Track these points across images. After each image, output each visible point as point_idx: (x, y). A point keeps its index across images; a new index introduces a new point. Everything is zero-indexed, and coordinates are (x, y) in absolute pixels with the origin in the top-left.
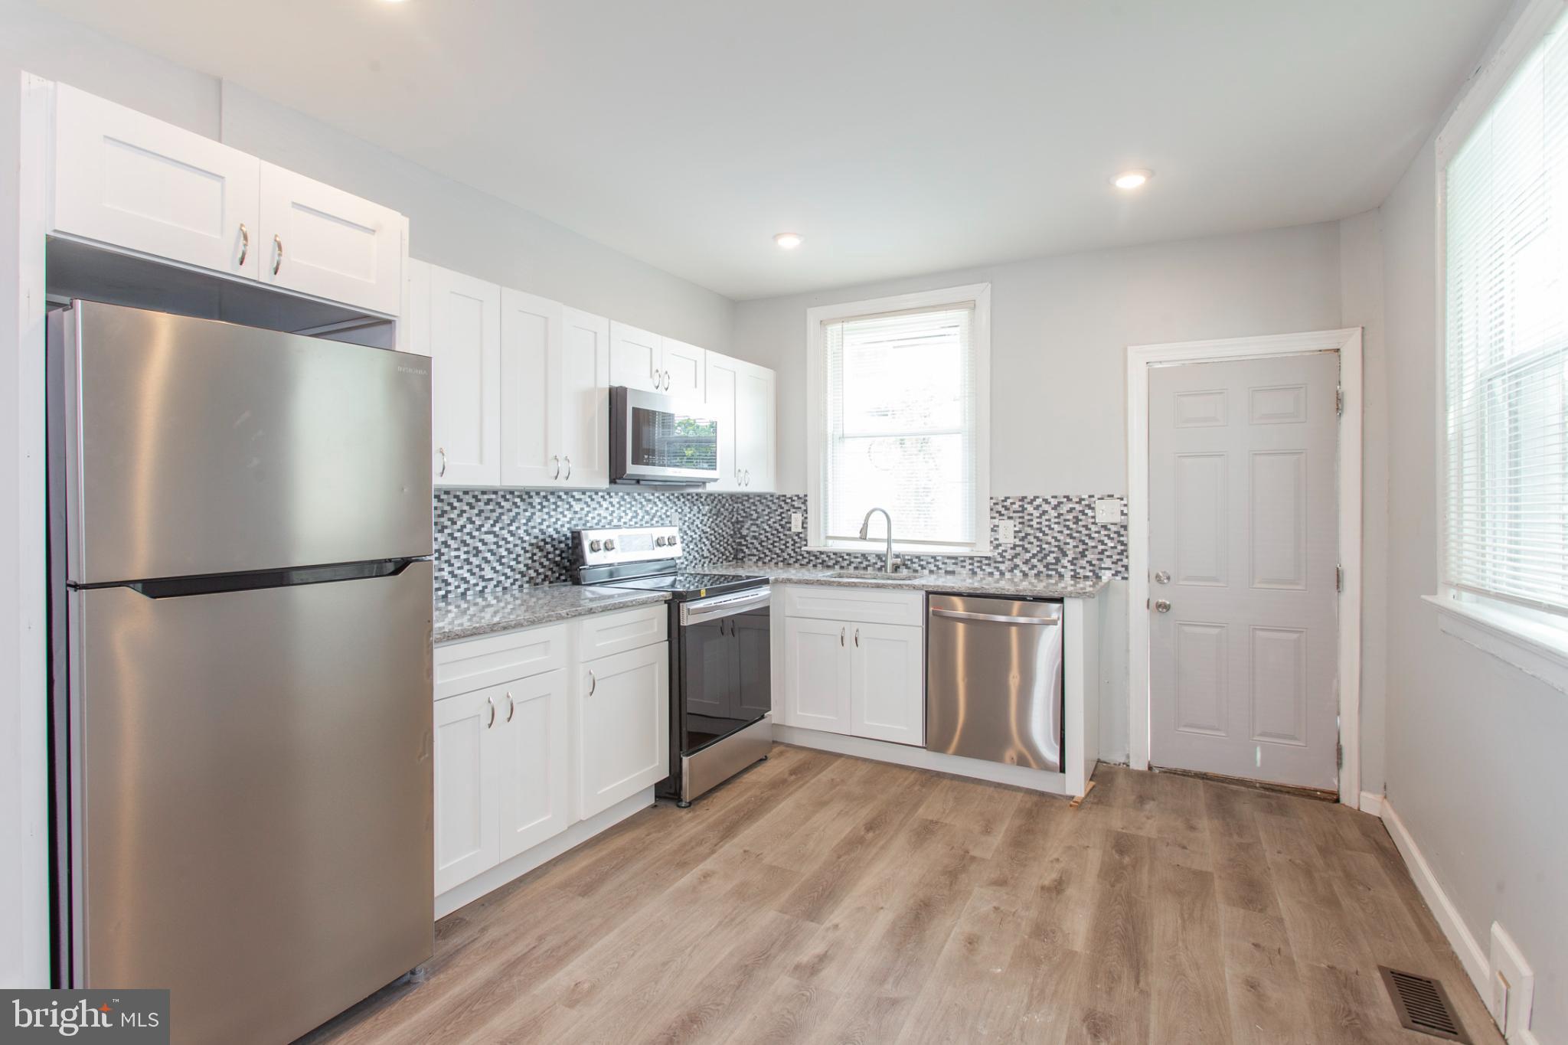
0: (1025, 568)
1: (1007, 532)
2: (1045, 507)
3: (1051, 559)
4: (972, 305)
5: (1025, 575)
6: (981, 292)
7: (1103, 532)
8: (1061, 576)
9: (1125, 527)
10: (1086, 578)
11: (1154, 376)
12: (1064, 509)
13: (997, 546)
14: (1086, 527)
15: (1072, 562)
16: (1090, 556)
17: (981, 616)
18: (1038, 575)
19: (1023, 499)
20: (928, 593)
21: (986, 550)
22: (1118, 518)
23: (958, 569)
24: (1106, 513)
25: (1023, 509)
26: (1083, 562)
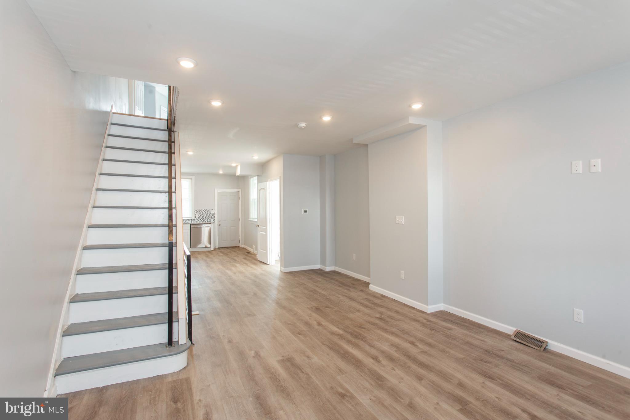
0: (200, 221)
1: (197, 215)
2: (203, 211)
3: (204, 219)
4: (191, 179)
5: (200, 222)
6: (193, 177)
7: (211, 215)
8: (206, 222)
9: (215, 214)
10: (209, 222)
11: (218, 193)
12: (206, 211)
13: (195, 218)
14: (209, 214)
15: (207, 219)
16: (210, 218)
17: (196, 227)
18: (202, 222)
19: (200, 210)
20: (191, 225)
21: (194, 218)
22: (213, 213)
23: (189, 221)
24: (212, 212)
25: (200, 212)
26: (209, 219)
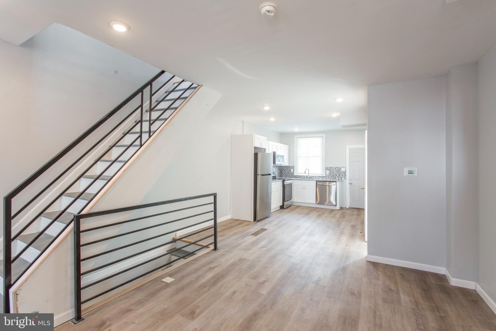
0: (330, 178)
1: (328, 172)
2: (334, 169)
3: (334, 177)
4: (322, 137)
5: (331, 179)
6: (324, 135)
7: (343, 173)
8: (336, 179)
9: (346, 172)
10: (340, 179)
11: (350, 149)
12: (337, 169)
13: (326, 175)
14: (340, 172)
15: (338, 177)
16: (341, 176)
17: (324, 184)
18: (332, 179)
19: (330, 167)
20: (316, 181)
21: (324, 175)
22: (345, 171)
23: (320, 178)
24: (343, 170)
25: (330, 169)
26: (339, 177)
